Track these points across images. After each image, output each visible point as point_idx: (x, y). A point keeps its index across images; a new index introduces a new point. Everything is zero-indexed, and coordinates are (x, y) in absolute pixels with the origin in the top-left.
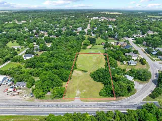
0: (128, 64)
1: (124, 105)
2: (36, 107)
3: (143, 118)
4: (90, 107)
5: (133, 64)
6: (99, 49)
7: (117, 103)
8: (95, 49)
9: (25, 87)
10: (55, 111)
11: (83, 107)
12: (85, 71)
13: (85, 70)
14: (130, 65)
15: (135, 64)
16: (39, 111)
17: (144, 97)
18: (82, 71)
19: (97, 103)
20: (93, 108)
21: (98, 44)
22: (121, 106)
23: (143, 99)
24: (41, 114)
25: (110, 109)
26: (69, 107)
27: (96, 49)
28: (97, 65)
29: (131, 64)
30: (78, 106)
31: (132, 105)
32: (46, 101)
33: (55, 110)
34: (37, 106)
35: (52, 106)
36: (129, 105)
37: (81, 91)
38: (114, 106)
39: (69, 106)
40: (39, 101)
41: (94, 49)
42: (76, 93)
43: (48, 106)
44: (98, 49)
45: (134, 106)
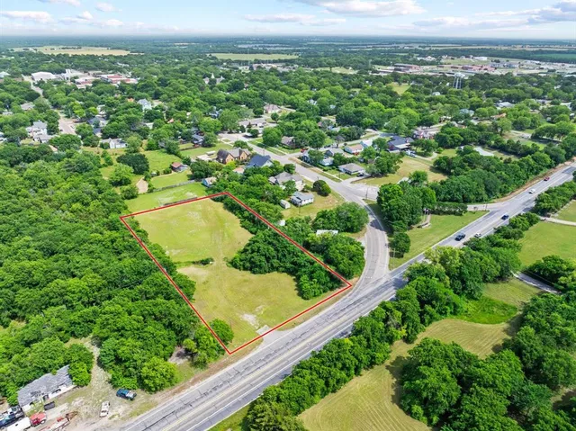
0: (296, 205)
1: (371, 293)
2: (184, 411)
3: (427, 295)
4: (313, 331)
5: (307, 202)
6: (180, 186)
7: (355, 296)
8: (167, 188)
9: (64, 389)
10: (247, 387)
11: (300, 340)
12: (205, 262)
13: (204, 259)
14: (301, 206)
15: (310, 201)
16: (207, 412)
17: (387, 262)
18: (194, 263)
19: (317, 316)
20: (321, 329)
21: (161, 171)
22: (366, 297)
23: (386, 266)
24: (221, 414)
25: (354, 313)
26: (271, 358)
27: (171, 187)
28: (223, 233)
29: (303, 203)
30: (287, 344)
31: (382, 287)
32: (193, 383)
33: (245, 385)
34: (182, 408)
35: (225, 382)
36: (378, 289)
37: (251, 311)
38: (355, 303)
39: (267, 357)
40: (174, 394)
41: (163, 189)
42: (246, 322)
43: (215, 389)
44: (176, 186)
45: (386, 286)
